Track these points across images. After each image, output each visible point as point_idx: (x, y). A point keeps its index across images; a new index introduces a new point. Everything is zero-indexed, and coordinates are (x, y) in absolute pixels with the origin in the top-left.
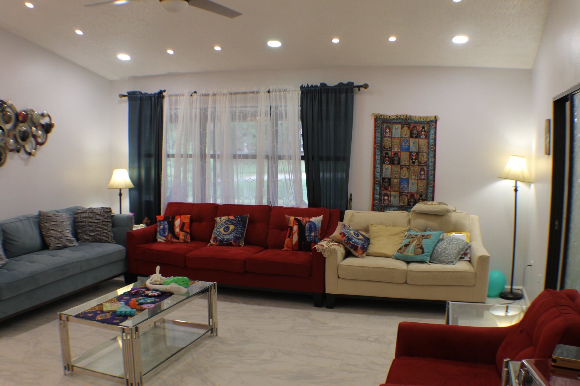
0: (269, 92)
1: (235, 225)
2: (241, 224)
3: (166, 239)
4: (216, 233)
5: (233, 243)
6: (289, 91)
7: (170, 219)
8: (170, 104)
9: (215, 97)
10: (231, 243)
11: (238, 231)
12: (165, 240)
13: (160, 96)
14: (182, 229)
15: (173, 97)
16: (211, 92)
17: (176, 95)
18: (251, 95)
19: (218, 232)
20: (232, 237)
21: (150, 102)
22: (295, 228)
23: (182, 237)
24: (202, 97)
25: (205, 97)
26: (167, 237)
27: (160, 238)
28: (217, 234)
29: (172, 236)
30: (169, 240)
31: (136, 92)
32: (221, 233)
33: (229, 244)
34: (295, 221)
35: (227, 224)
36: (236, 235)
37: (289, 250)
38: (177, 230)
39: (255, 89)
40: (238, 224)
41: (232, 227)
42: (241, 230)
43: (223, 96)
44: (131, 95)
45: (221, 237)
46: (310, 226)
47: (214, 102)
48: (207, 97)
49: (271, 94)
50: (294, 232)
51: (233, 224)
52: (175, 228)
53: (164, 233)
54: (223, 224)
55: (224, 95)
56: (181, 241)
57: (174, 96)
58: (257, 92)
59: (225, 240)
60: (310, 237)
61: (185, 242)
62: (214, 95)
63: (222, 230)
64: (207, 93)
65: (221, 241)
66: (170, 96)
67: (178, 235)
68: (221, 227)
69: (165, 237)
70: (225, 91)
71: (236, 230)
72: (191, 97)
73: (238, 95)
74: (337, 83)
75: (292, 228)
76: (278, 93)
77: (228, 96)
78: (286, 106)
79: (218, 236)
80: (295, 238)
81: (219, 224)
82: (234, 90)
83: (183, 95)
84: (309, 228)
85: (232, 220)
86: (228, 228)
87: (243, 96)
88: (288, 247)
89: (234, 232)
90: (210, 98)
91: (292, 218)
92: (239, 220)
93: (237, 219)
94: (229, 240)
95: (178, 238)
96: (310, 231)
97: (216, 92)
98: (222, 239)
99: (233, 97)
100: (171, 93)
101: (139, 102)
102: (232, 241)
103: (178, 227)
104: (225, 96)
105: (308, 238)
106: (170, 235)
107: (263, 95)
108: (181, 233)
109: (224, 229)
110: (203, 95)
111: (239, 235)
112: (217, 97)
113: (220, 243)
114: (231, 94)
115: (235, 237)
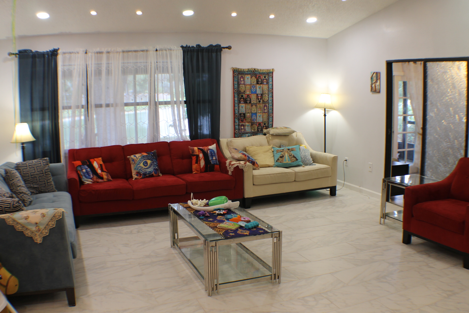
0: (157, 50)
1: (151, 159)
2: (154, 158)
3: (92, 180)
4: (137, 168)
5: (154, 175)
6: (173, 50)
7: (87, 163)
8: (64, 61)
9: (108, 54)
10: (153, 174)
11: (155, 164)
12: (92, 182)
13: (54, 53)
14: (102, 171)
15: (67, 55)
16: (104, 50)
17: (70, 53)
18: (142, 53)
19: (139, 167)
20: (152, 170)
21: (42, 59)
22: (201, 155)
23: (105, 177)
24: (96, 54)
25: (99, 55)
26: (93, 179)
27: (87, 181)
28: (139, 169)
29: (97, 177)
30: (95, 181)
31: (27, 50)
32: (142, 167)
33: (151, 176)
34: (199, 151)
35: (144, 159)
36: (154, 167)
37: (198, 173)
38: (99, 171)
39: (144, 48)
40: (153, 158)
41: (149, 162)
42: (156, 163)
43: (116, 54)
44: (22, 54)
45: (144, 171)
46: (211, 152)
47: (108, 58)
48: (101, 55)
49: (158, 52)
50: (200, 158)
51: (149, 159)
52: (96, 170)
53: (89, 176)
54: (141, 160)
55: (117, 52)
56: (105, 180)
57: (68, 53)
58: (147, 51)
59: (147, 173)
60: (213, 161)
61: (109, 180)
62: (108, 52)
63: (142, 165)
64: (101, 51)
65: (145, 174)
66: (64, 53)
67: (101, 175)
68: (140, 163)
69: (91, 179)
70: (120, 49)
71: (153, 164)
72: (85, 54)
73: (130, 53)
74: (208, 45)
75: (198, 156)
76: (164, 52)
77: (121, 54)
78: (171, 62)
79: (140, 171)
80: (202, 163)
81: (137, 160)
82: (127, 49)
83: (78, 53)
84: (210, 154)
85: (146, 156)
86: (147, 163)
87: (134, 53)
88: (197, 171)
89: (153, 166)
90: (105, 56)
91: (196, 148)
92: (152, 155)
93: (150, 155)
94: (151, 172)
95: (102, 178)
96: (212, 156)
97: (109, 50)
98: (144, 172)
99: (125, 54)
100: (65, 51)
101: (30, 60)
102: (153, 173)
103: (98, 169)
104: (118, 54)
105: (212, 162)
106: (95, 177)
107: (152, 53)
108: (104, 173)
109: (144, 164)
110: (97, 53)
111: (156, 167)
112: (111, 55)
113: (144, 176)
114: (123, 52)
115: (155, 169)
